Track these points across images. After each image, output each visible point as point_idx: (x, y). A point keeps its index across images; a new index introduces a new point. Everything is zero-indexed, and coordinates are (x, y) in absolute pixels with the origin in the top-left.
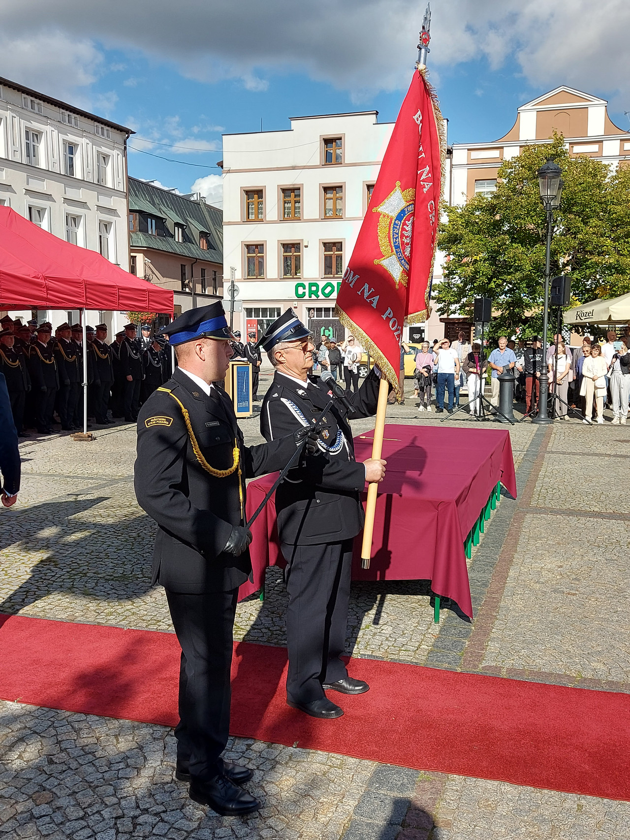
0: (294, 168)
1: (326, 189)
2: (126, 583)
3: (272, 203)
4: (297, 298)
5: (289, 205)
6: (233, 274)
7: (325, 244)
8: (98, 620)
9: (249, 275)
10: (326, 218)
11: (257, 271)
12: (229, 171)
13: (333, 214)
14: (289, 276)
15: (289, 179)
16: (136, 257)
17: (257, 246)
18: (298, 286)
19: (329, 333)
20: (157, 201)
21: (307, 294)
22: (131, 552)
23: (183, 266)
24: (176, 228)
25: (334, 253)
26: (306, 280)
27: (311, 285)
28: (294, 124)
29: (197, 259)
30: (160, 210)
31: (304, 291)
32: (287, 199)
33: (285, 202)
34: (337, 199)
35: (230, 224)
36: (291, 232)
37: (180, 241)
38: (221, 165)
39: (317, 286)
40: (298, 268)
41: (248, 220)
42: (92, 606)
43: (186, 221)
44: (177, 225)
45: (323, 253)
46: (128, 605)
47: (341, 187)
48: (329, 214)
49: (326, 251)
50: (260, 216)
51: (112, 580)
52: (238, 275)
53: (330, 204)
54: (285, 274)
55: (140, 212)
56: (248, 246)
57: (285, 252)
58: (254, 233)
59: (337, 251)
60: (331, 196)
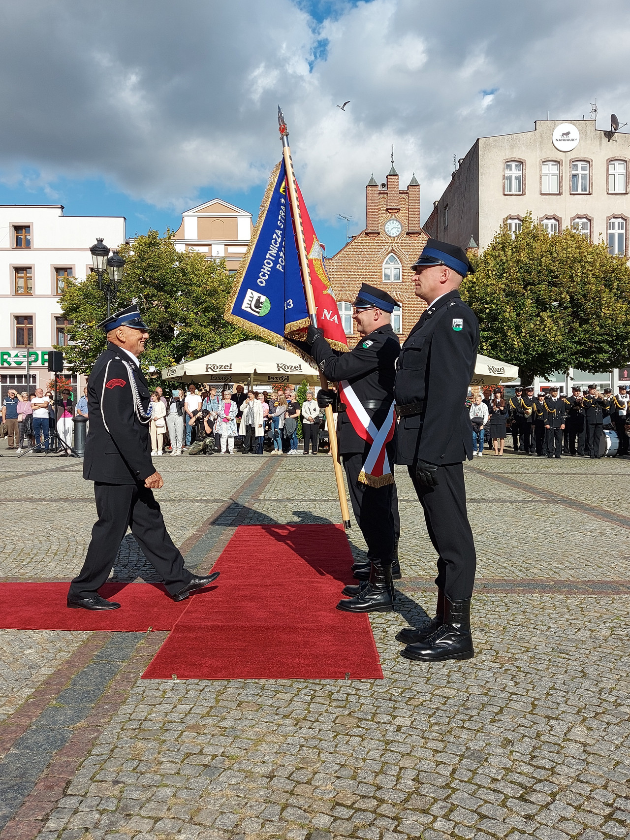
1: (18, 270)
7: (17, 317)
10: (17, 294)
13: (24, 291)
25: (25, 325)
27: (3, 354)
34: (27, 278)
39: (9, 355)
45: (15, 325)
47: (31, 268)
48: (21, 291)
49: (18, 323)
53: (21, 283)
59: (29, 324)
60: (22, 275)
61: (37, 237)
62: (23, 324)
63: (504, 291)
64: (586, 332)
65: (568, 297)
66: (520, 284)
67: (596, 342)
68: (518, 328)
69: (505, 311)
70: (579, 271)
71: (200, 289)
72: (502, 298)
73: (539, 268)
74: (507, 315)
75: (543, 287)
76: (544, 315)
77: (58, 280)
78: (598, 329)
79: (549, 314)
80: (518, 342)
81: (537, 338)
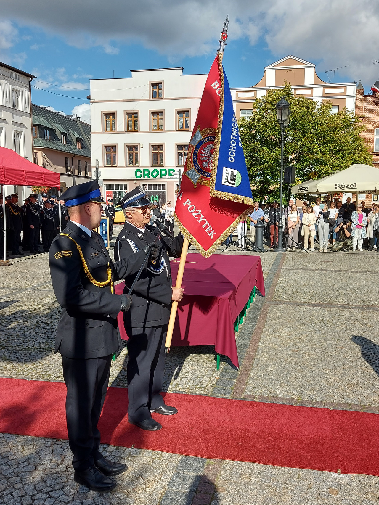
0: (133, 100)
1: (153, 113)
2: (30, 352)
3: (121, 121)
4: (136, 178)
5: (131, 123)
6: (97, 163)
7: (153, 146)
8: (12, 376)
9: (107, 164)
10: (153, 131)
11: (112, 162)
12: (94, 102)
13: (157, 128)
14: (131, 165)
15: (131, 107)
16: (37, 153)
17: (112, 147)
18: (137, 171)
19: (156, 199)
20: (50, 119)
21: (143, 176)
22: (33, 333)
23: (66, 159)
24: (62, 135)
25: (158, 151)
26: (142, 167)
27: (145, 171)
28: (134, 74)
29: (75, 154)
30: (52, 124)
31: (141, 174)
32: (130, 119)
33: (128, 121)
34: (160, 119)
35: (95, 133)
36: (132, 139)
37: (65, 143)
38: (89, 98)
39: (148, 171)
40: (137, 160)
41: (106, 131)
42: (9, 367)
43: (68, 131)
44: (63, 133)
45: (152, 151)
46: (31, 366)
47: (162, 112)
48: (155, 128)
49: (153, 150)
50: (113, 129)
51: (21, 350)
52: (101, 164)
53: (155, 123)
54: (129, 164)
55: (40, 126)
56: (106, 147)
57: (129, 150)
58: (110, 139)
59: (161, 150)
60: (156, 117)
61: (167, 91)
77: (178, 120)
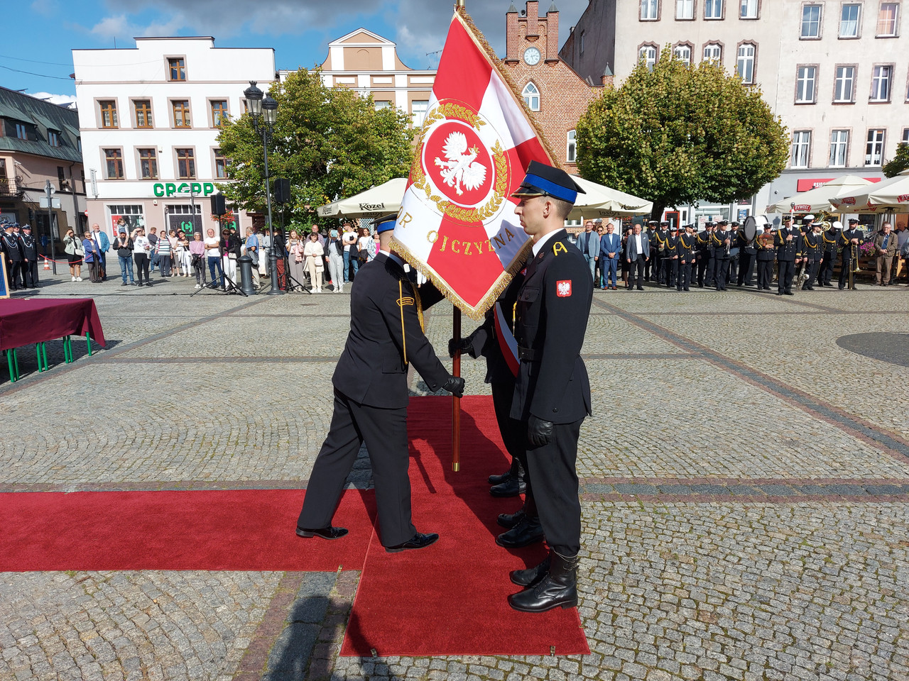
0: (142, 82)
1: (175, 103)
3: (125, 113)
4: (156, 197)
5: (142, 115)
6: (93, 176)
7: (178, 150)
9: (110, 176)
10: (177, 127)
11: (117, 173)
12: (81, 83)
13: (183, 124)
14: (148, 177)
15: (141, 92)
16: (4, 159)
17: (114, 150)
18: (156, 186)
19: (189, 227)
20: (27, 108)
21: (165, 193)
23: (60, 168)
24: (50, 134)
25: (187, 158)
26: (164, 181)
27: (168, 186)
28: (138, 43)
29: (74, 162)
30: (32, 117)
31: (162, 190)
32: (139, 109)
33: (138, 112)
34: (185, 112)
35: (86, 130)
36: (146, 139)
37: (56, 145)
38: (73, 76)
39: (174, 186)
40: (155, 171)
41: (105, 127)
44: (50, 130)
45: (177, 157)
47: (187, 101)
48: (180, 124)
49: (179, 156)
50: (115, 124)
52: (99, 176)
53: (179, 116)
54: (144, 176)
55: (6, 118)
56: (107, 151)
57: (142, 156)
58: (111, 139)
59: (190, 156)
60: (180, 108)
61: (191, 69)
62: (185, 156)
63: (642, 125)
64: (718, 167)
65: (704, 133)
66: (657, 119)
67: (726, 176)
68: (653, 165)
69: (641, 147)
70: (716, 106)
71: (351, 127)
72: (639, 132)
73: (677, 102)
74: (643, 151)
75: (678, 122)
76: (678, 149)
77: (213, 113)
78: (730, 164)
79: (684, 149)
80: (652, 177)
81: (670, 173)
